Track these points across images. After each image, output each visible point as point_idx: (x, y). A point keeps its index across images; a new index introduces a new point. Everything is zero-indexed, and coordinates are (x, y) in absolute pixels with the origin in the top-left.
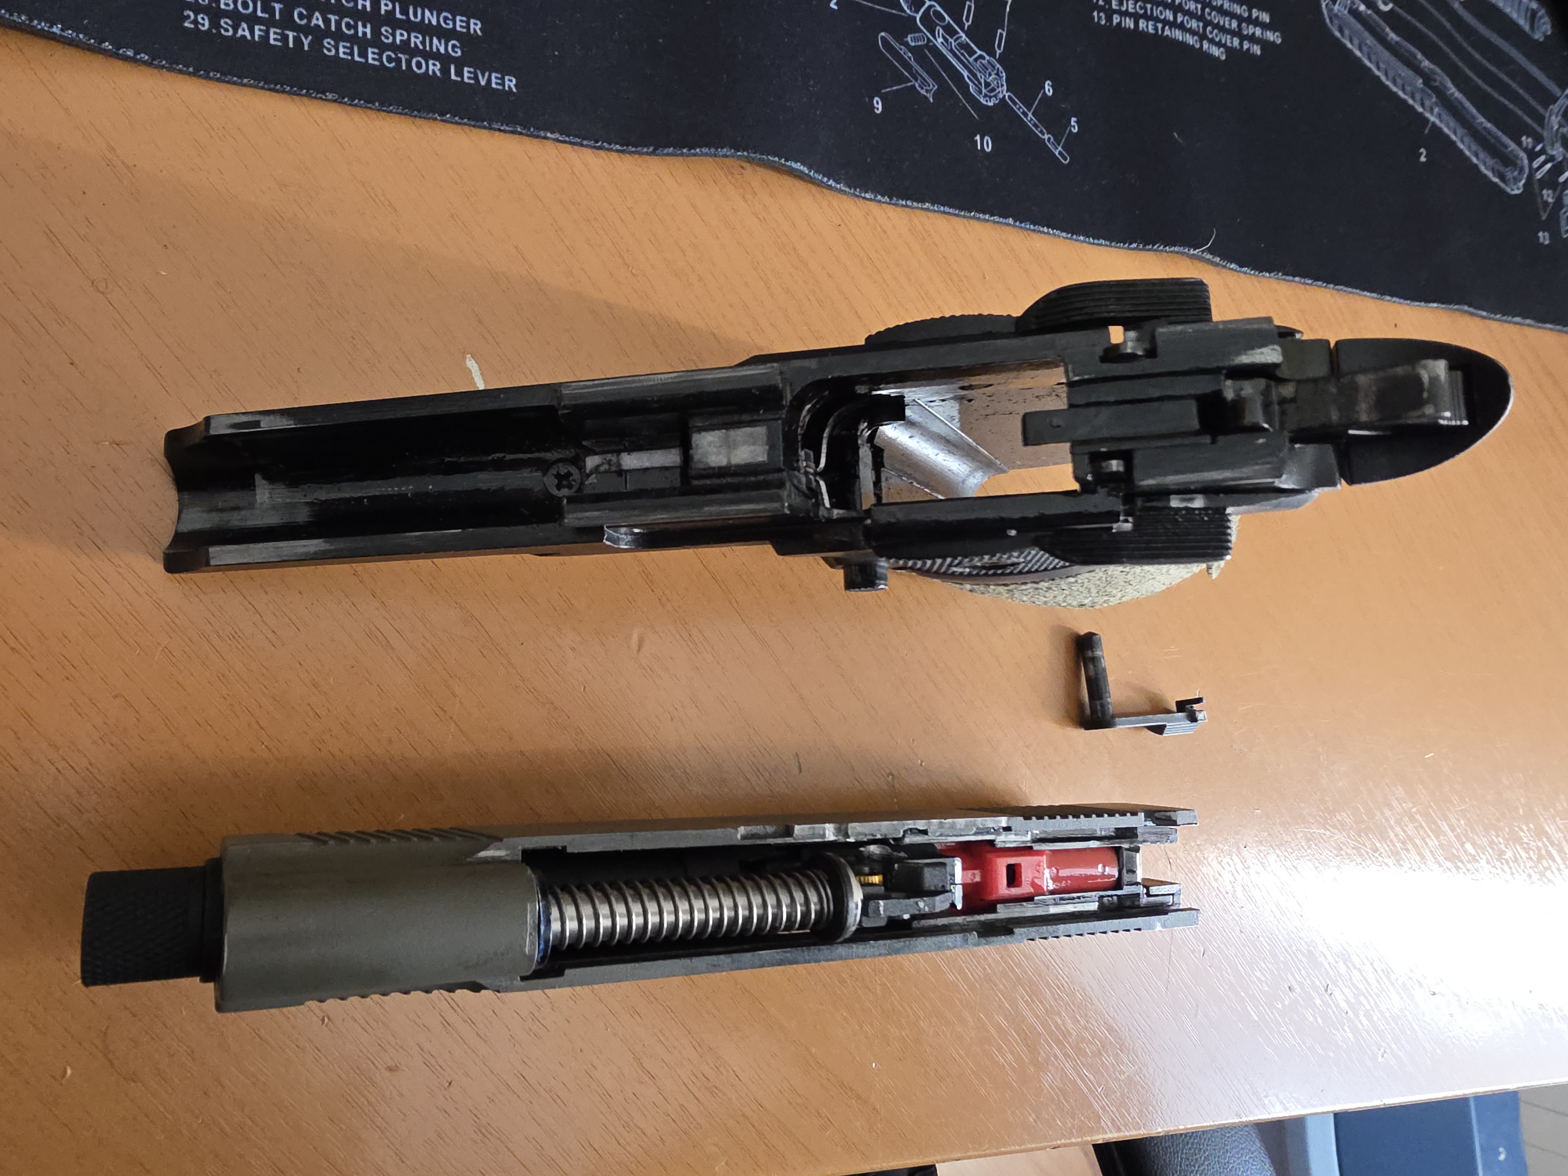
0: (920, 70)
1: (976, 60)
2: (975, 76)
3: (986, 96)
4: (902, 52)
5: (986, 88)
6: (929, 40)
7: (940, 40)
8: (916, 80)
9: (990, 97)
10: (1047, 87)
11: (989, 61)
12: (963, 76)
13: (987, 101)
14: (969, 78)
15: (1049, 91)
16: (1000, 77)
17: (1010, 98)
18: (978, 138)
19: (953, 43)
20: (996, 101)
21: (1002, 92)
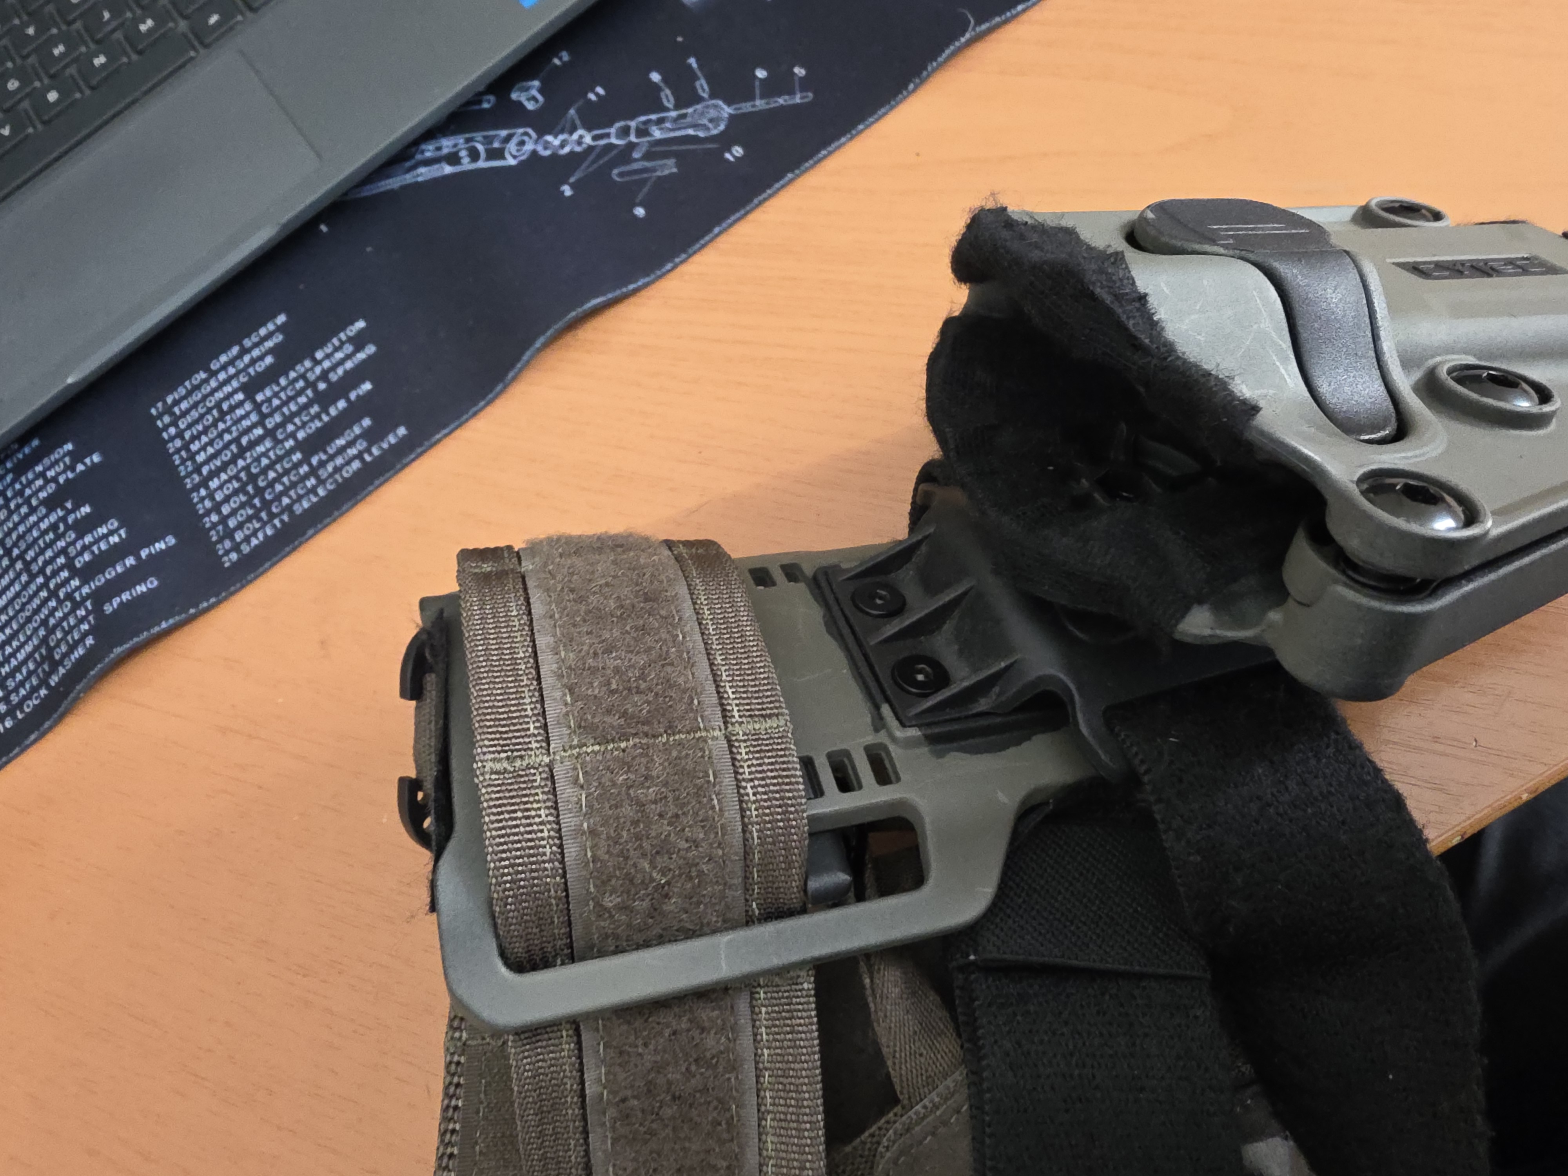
0: (655, 163)
1: (692, 117)
2: (698, 125)
3: (714, 127)
4: (635, 168)
5: (711, 123)
6: (649, 142)
7: (657, 133)
8: (657, 171)
9: (719, 125)
10: (758, 74)
11: (703, 107)
12: (689, 134)
13: (718, 129)
14: (695, 131)
15: (762, 74)
16: (718, 106)
17: (734, 109)
18: (727, 155)
19: (668, 125)
20: (726, 122)
21: (726, 112)
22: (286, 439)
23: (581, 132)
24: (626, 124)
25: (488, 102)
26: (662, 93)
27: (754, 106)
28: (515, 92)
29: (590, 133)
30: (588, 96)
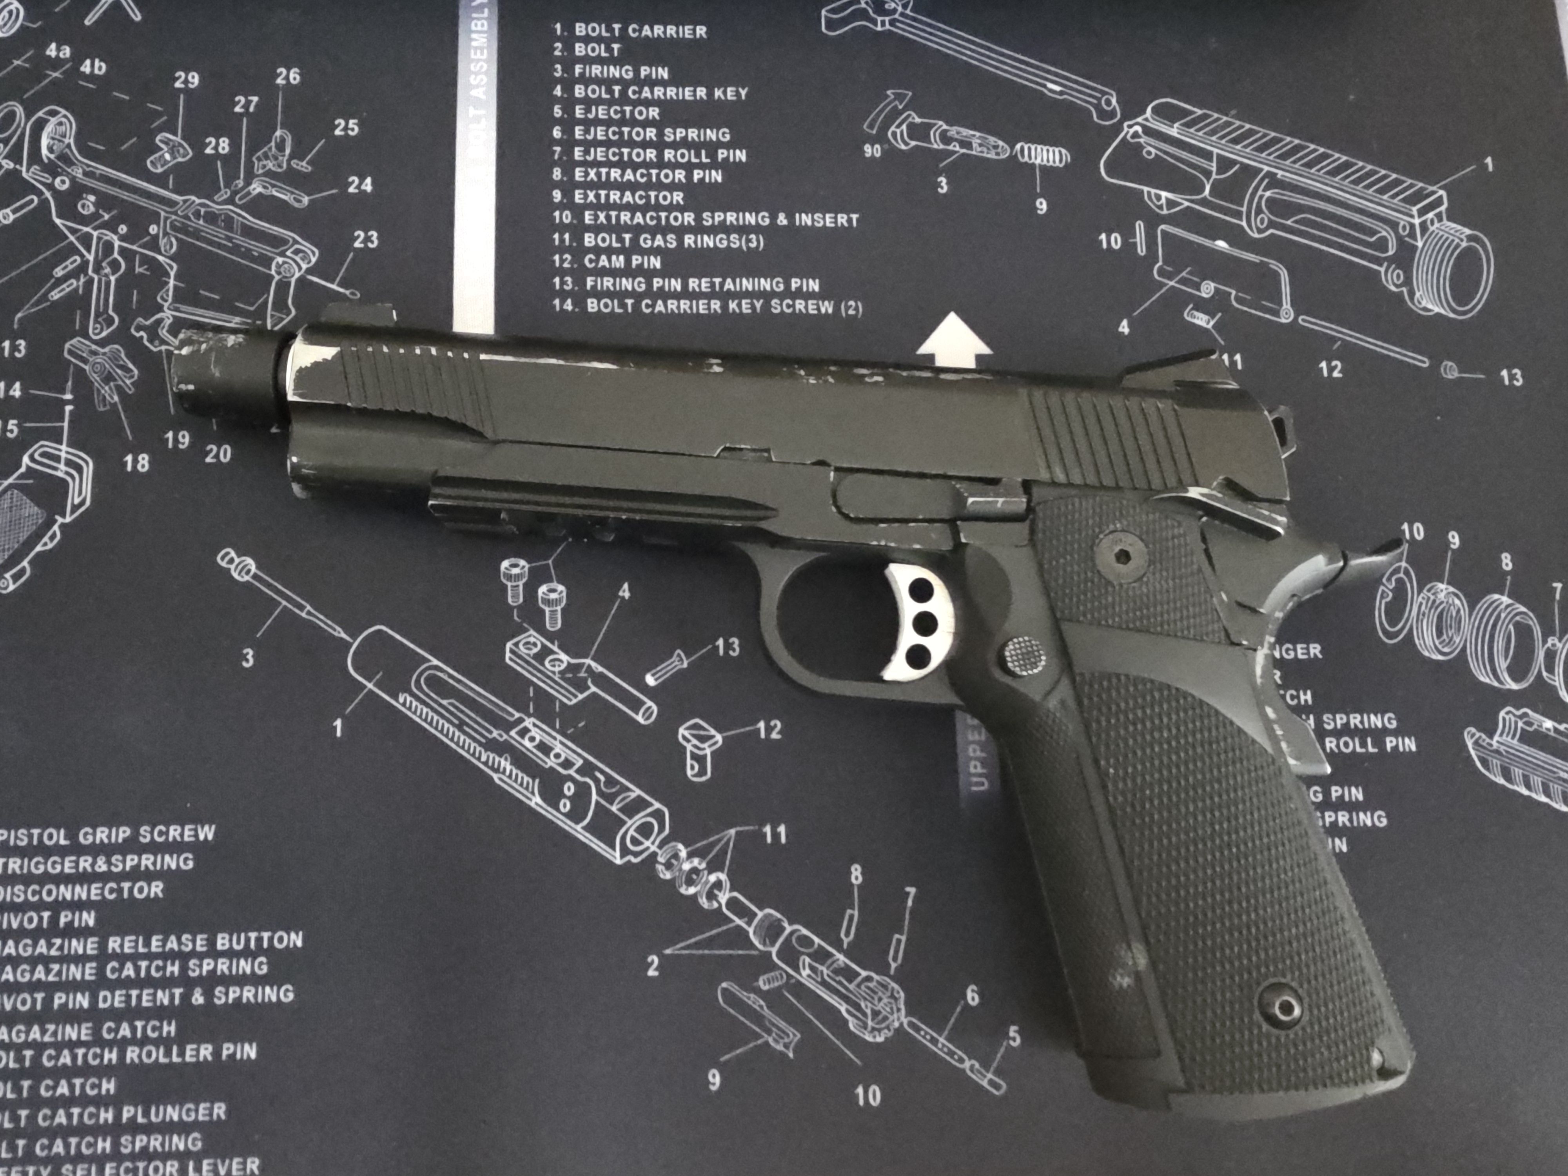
0: (776, 1020)
1: (859, 986)
2: (858, 1007)
3: (873, 1029)
4: (750, 1002)
5: (873, 1020)
6: (789, 976)
7: (806, 972)
8: (769, 1032)
9: (879, 1030)
10: (970, 994)
11: (878, 982)
12: (840, 1012)
13: (874, 1037)
14: (848, 1011)
15: (973, 999)
16: (896, 999)
17: (911, 1024)
18: (860, 1090)
19: (825, 971)
20: (890, 1034)
21: (899, 1019)
22: (110, 1044)
23: (723, 877)
24: (780, 920)
25: (648, 714)
26: (849, 912)
27: (934, 1041)
28: (687, 729)
29: (731, 890)
30: (765, 825)
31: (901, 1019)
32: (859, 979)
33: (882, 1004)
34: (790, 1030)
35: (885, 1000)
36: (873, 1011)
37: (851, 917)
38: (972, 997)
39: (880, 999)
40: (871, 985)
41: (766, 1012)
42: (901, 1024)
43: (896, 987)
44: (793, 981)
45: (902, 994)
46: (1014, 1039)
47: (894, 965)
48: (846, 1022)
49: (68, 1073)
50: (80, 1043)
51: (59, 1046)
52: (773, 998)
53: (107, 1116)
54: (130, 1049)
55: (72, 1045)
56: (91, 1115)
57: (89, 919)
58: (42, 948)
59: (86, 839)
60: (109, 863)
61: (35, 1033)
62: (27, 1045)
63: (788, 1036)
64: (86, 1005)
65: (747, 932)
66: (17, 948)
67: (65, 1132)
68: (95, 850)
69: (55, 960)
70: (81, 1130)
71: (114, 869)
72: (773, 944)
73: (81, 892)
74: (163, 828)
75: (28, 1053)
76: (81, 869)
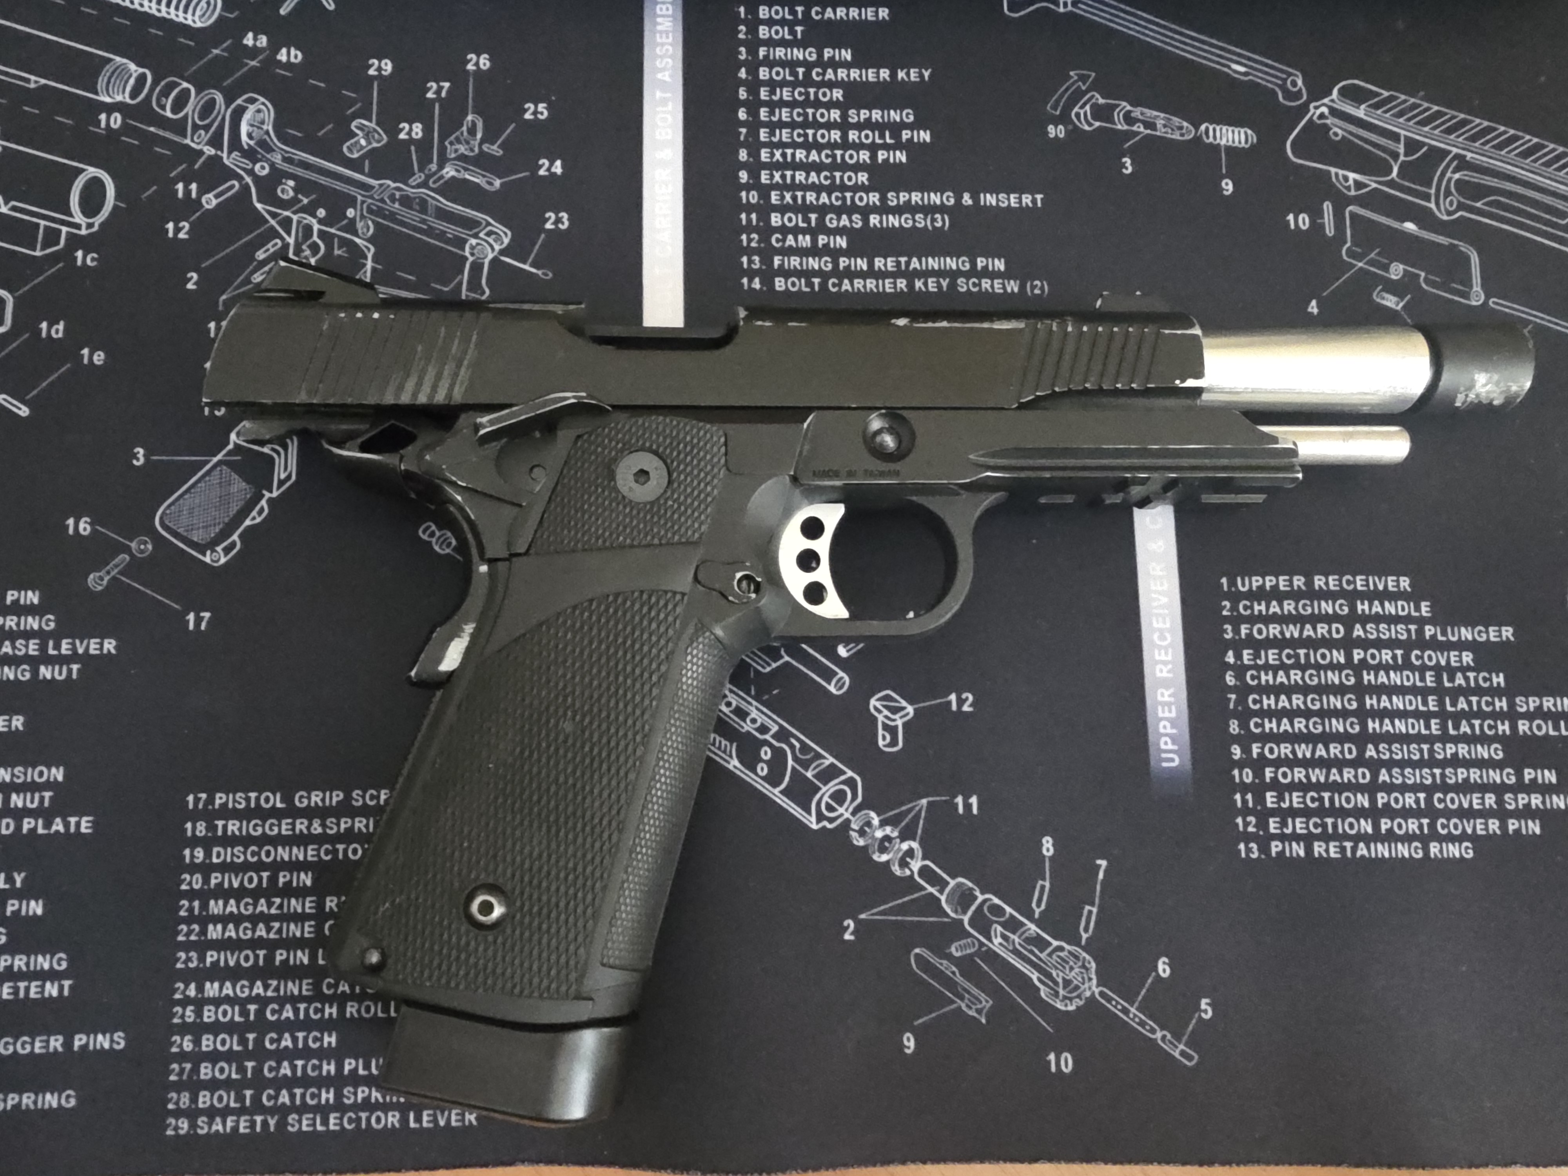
0: (967, 985)
1: (1050, 955)
5: (1064, 988)
8: (962, 998)
9: (1071, 999)
10: (1161, 967)
11: (1070, 952)
12: (1031, 979)
13: (1066, 1005)
14: (1040, 980)
15: (1164, 971)
16: (1087, 969)
17: (1102, 994)
18: (1052, 1057)
19: (1017, 940)
20: (1081, 1003)
21: (1090, 988)
22: (330, 999)
23: (915, 845)
24: (971, 889)
25: (840, 685)
26: (1040, 882)
27: (1125, 1011)
28: (878, 700)
29: (924, 858)
30: (956, 797)
31: (1092, 988)
32: (1050, 949)
33: (1073, 974)
34: (983, 996)
35: (1077, 970)
36: (1064, 979)
37: (1043, 887)
38: (1163, 968)
39: (1072, 969)
40: (1061, 954)
41: (959, 978)
42: (1093, 993)
43: (1088, 957)
44: (984, 949)
45: (1093, 965)
46: (1206, 1011)
47: (1085, 936)
48: (1038, 989)
49: (291, 1026)
50: (301, 998)
51: (282, 1001)
52: (966, 965)
53: (329, 1068)
54: (349, 1004)
55: (294, 1000)
56: (314, 1068)
57: (307, 879)
58: (262, 906)
59: (301, 802)
60: (323, 825)
61: (258, 989)
62: (250, 1000)
63: (981, 1002)
64: (306, 961)
65: (939, 900)
66: (238, 907)
67: (290, 1083)
68: (310, 813)
69: (275, 918)
70: (305, 1082)
71: (329, 831)
72: (964, 912)
73: (298, 853)
74: (375, 793)
75: (252, 1008)
76: (297, 831)
